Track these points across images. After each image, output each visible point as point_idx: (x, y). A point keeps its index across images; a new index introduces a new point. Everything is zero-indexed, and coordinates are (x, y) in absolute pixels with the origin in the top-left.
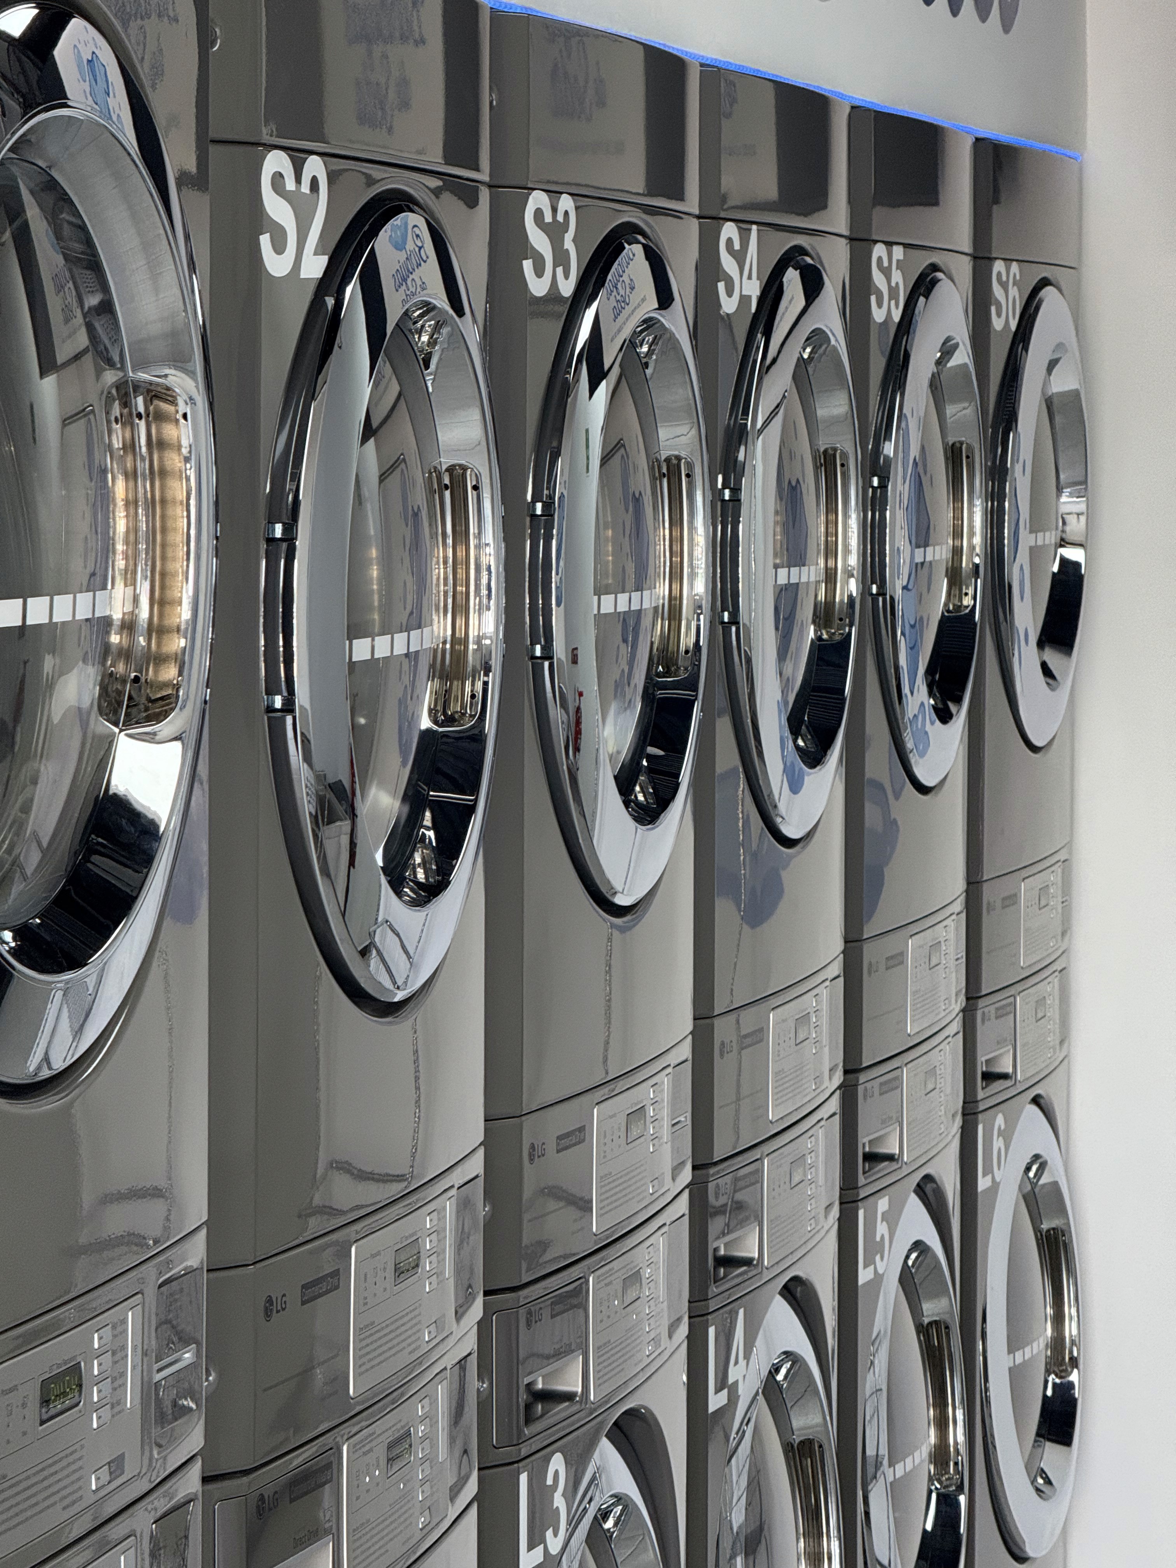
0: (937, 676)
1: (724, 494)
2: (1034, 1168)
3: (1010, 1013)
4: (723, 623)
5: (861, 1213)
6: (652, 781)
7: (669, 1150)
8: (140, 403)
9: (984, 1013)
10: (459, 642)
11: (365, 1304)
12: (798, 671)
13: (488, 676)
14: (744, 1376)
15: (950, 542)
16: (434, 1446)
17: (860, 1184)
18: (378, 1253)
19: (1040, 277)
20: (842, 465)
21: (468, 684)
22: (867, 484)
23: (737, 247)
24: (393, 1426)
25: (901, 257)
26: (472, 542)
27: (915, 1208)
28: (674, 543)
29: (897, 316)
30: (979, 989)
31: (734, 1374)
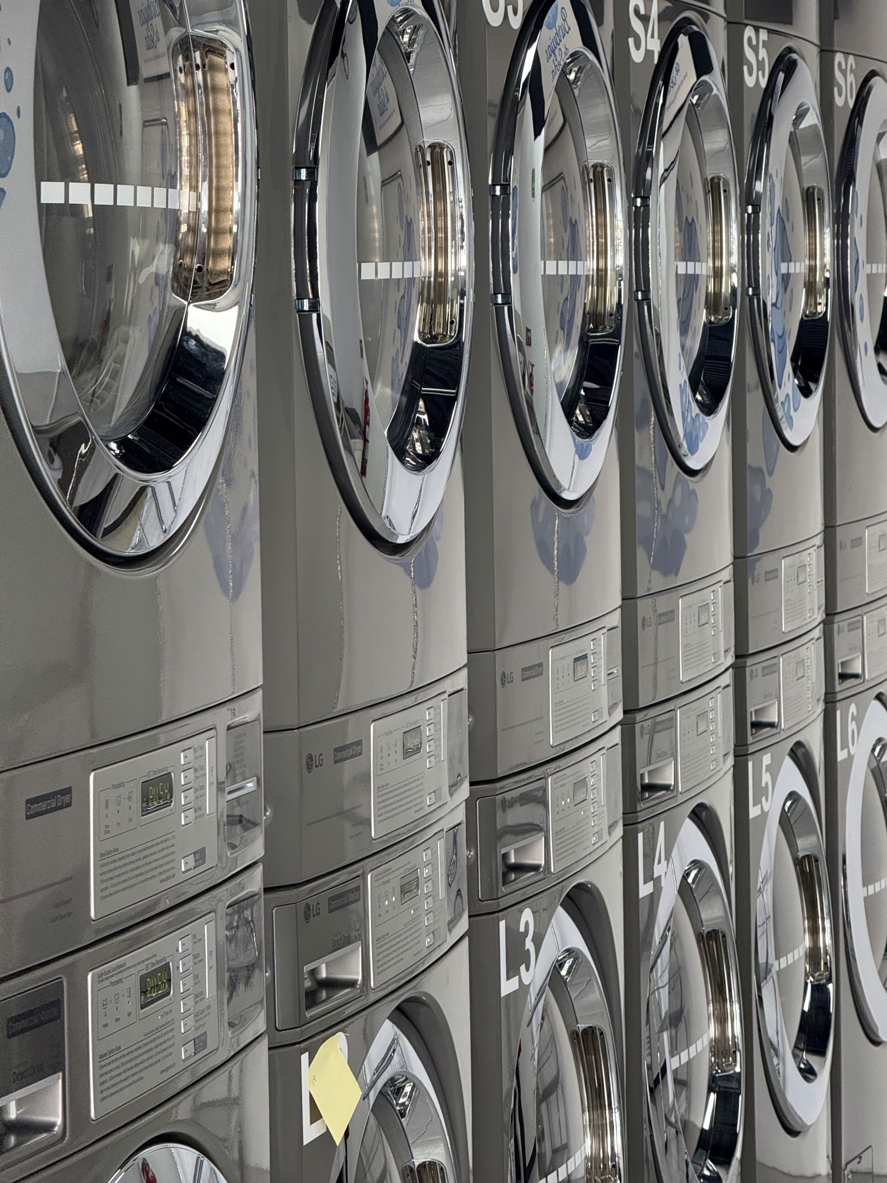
0: (800, 362)
1: (636, 202)
2: (878, 748)
3: (859, 628)
4: (637, 300)
5: (750, 764)
6: (588, 406)
7: (606, 690)
8: (197, 56)
9: (839, 626)
10: (440, 275)
11: (382, 769)
12: (695, 344)
13: (464, 299)
14: (666, 873)
15: (807, 262)
16: (435, 885)
17: (749, 742)
18: (390, 732)
19: (870, 69)
20: (725, 191)
21: (448, 307)
22: (744, 210)
23: (642, 12)
24: (405, 866)
25: (766, 39)
26: (449, 198)
27: (789, 767)
28: (600, 228)
29: (763, 83)
30: (835, 606)
31: (658, 870)
